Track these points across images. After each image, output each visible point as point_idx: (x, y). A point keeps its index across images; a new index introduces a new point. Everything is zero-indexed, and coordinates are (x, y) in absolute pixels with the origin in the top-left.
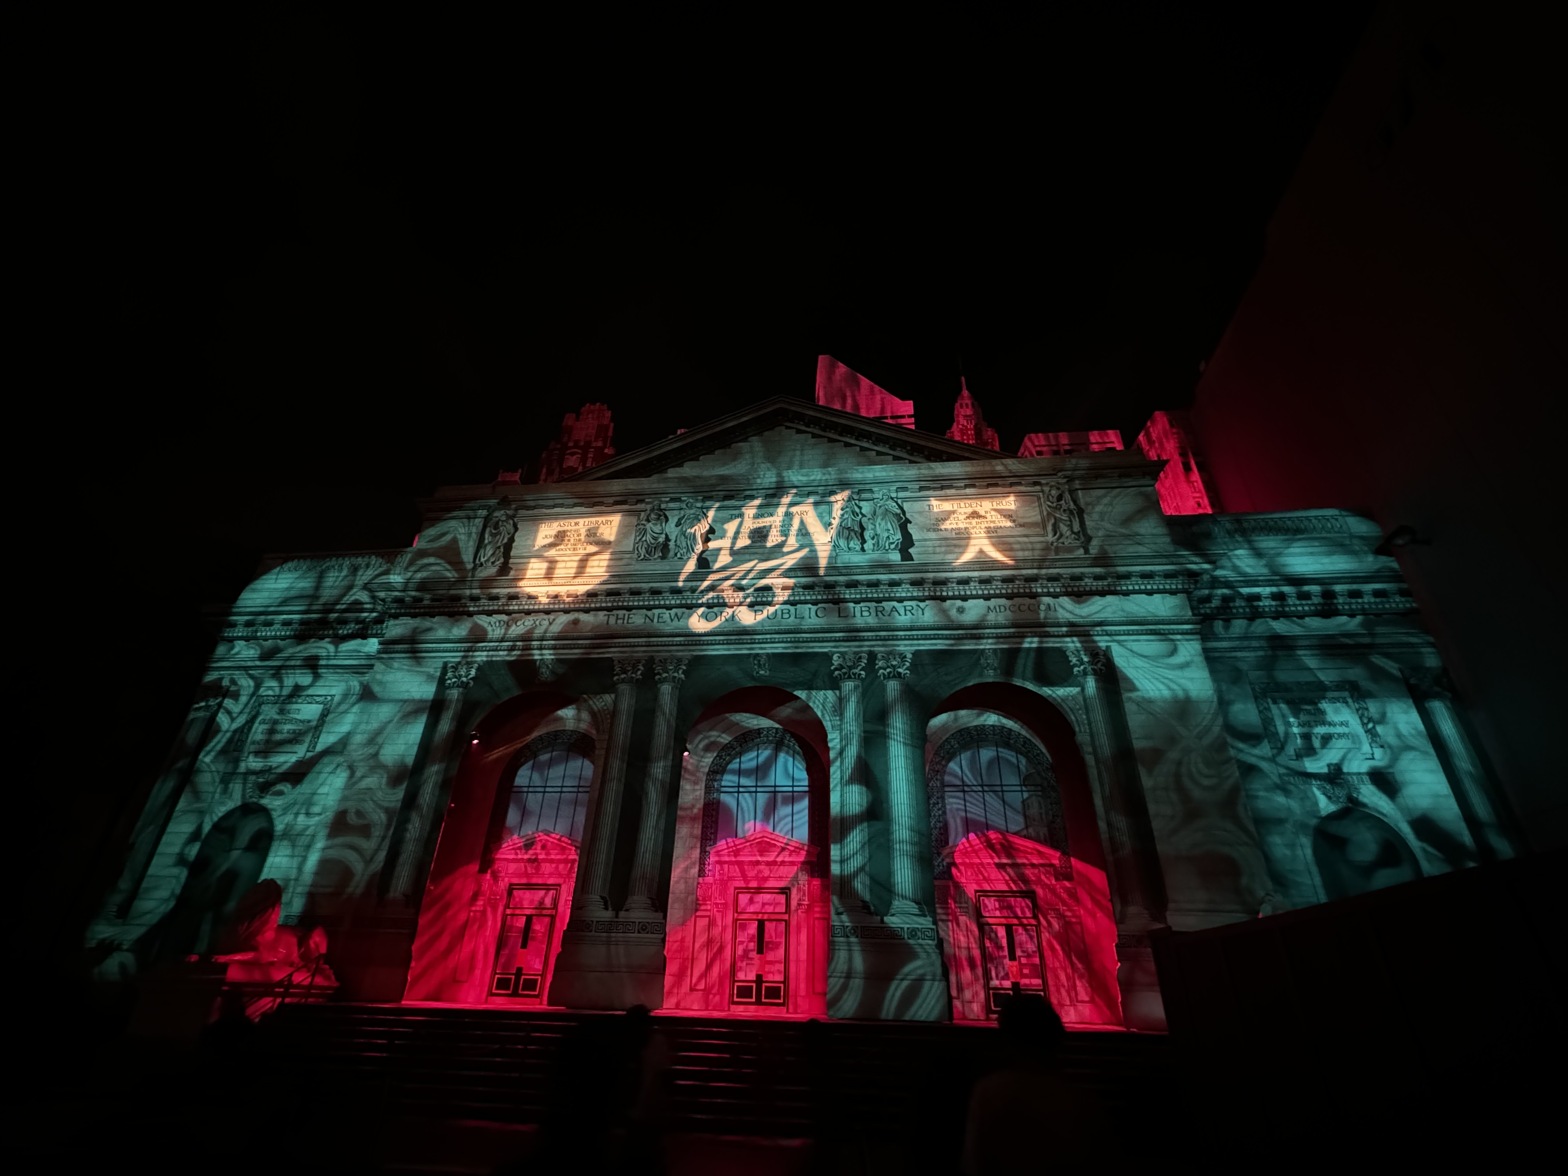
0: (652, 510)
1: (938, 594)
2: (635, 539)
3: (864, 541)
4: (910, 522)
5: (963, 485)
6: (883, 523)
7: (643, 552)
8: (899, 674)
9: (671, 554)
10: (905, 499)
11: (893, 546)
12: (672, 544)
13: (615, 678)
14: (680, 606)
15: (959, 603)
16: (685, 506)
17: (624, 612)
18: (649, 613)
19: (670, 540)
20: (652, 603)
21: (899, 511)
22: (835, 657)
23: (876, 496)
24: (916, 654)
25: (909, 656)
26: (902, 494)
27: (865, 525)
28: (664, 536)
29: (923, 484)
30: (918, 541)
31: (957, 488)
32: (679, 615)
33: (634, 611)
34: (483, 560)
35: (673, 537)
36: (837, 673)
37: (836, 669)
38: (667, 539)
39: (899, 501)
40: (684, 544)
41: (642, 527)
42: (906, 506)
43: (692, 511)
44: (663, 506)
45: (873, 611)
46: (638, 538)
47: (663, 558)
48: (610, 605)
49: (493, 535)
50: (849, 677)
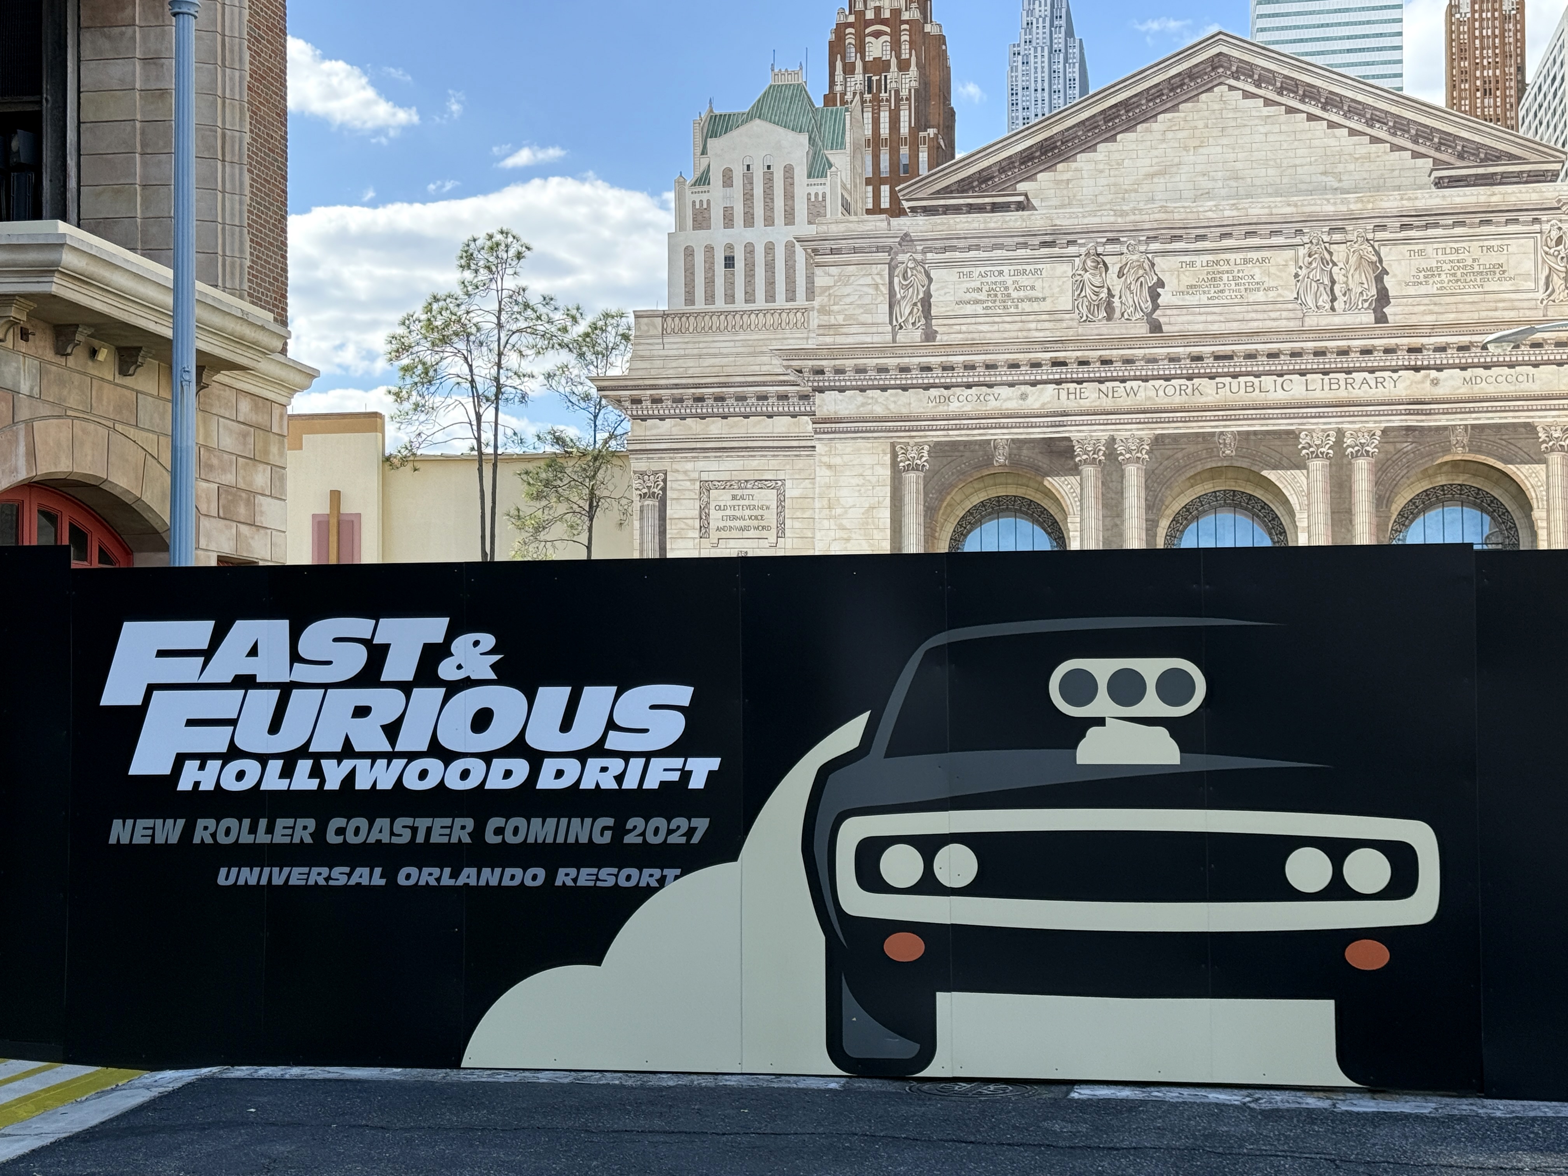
0: (1088, 254)
1: (1413, 363)
2: (1073, 295)
3: (1334, 299)
4: (1387, 273)
5: (1451, 222)
6: (1357, 276)
7: (1085, 311)
8: (1367, 452)
9: (1117, 314)
10: (1384, 242)
11: (1366, 305)
12: (1116, 301)
13: (1077, 459)
14: (1135, 379)
15: (1434, 374)
16: (1125, 250)
17: (1075, 385)
18: (1103, 387)
19: (1113, 296)
20: (1103, 375)
21: (1375, 258)
22: (1302, 435)
23: (1349, 237)
24: (1384, 431)
25: (1378, 433)
26: (1380, 235)
27: (1336, 277)
28: (1105, 290)
29: (1406, 220)
30: (1395, 297)
31: (1445, 227)
32: (1136, 389)
33: (1085, 384)
34: (900, 320)
35: (1116, 293)
36: (1304, 452)
37: (1304, 448)
38: (1110, 294)
39: (1376, 245)
40: (1131, 302)
41: (1078, 278)
42: (1383, 251)
43: (1135, 257)
44: (1100, 250)
45: (1342, 383)
46: (1076, 293)
47: (1109, 318)
48: (1057, 376)
49: (906, 287)
50: (1317, 456)
